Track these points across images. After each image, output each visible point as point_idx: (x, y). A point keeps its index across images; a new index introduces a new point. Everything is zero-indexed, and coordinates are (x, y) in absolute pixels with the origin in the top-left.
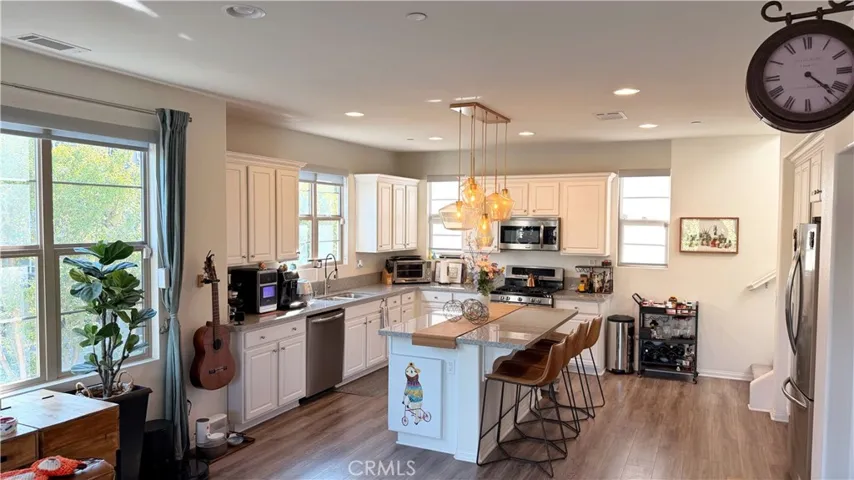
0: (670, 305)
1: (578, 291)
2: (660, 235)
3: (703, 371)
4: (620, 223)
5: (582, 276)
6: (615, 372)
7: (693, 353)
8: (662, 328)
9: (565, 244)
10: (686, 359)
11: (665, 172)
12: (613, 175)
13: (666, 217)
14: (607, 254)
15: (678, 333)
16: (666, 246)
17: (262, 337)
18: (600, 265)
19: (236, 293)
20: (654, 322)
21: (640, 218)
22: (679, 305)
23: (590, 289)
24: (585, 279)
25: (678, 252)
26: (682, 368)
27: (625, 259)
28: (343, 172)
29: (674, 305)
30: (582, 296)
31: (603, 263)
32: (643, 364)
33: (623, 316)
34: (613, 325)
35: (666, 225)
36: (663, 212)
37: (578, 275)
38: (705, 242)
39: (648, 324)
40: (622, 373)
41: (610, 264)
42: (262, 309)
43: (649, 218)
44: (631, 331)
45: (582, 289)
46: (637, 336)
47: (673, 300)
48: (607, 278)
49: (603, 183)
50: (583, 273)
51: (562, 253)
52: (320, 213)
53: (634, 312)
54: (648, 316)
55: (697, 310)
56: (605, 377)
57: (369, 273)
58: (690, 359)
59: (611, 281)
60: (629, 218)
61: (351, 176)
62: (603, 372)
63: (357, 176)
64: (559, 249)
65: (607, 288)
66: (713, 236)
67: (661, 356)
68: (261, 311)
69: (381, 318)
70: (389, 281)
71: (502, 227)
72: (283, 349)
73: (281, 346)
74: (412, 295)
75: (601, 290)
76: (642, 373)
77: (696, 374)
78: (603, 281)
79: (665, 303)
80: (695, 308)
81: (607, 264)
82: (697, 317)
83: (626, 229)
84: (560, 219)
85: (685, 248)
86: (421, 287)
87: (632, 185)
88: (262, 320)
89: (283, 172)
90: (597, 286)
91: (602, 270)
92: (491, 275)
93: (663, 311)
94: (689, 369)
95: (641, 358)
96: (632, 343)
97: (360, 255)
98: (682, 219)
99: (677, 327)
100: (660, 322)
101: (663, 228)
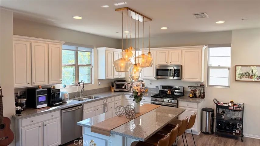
0: (230, 105)
1: (189, 97)
2: (226, 73)
3: (246, 134)
4: (208, 68)
5: (192, 90)
6: (205, 133)
7: (241, 126)
8: (226, 114)
9: (183, 77)
10: (237, 129)
11: (228, 45)
12: (205, 47)
13: (229, 65)
14: (202, 81)
15: (234, 117)
16: (229, 78)
17: (32, 121)
18: (199, 86)
19: (26, 100)
20: (223, 112)
21: (217, 66)
22: (235, 105)
23: (195, 96)
24: (193, 92)
25: (234, 81)
26: (236, 133)
27: (210, 84)
28: (91, 47)
29: (232, 105)
30: (191, 100)
31: (200, 85)
32: (217, 130)
33: (209, 108)
34: (205, 112)
35: (229, 69)
36: (228, 63)
37: (189, 90)
38: (247, 77)
39: (220, 113)
40: (208, 134)
41: (204, 85)
42: (38, 107)
43: (222, 66)
44: (212, 115)
45: (191, 96)
46: (215, 117)
47: (232, 102)
48: (202, 92)
49: (201, 50)
50: (192, 89)
51: (182, 80)
52: (79, 63)
53: (214, 107)
54: (220, 109)
55: (243, 108)
56: (200, 135)
57: (104, 87)
58: (240, 129)
59: (204, 93)
60: (212, 65)
61: (95, 48)
62: (200, 133)
63: (98, 48)
64: (181, 79)
65: (202, 96)
66: (251, 74)
67: (227, 127)
68: (37, 108)
69: (104, 107)
70: (113, 90)
71: (157, 69)
72: (46, 125)
73: (44, 124)
74: (120, 97)
75: (200, 97)
76: (217, 134)
77: (243, 136)
78: (200, 93)
79: (228, 104)
80: (242, 107)
81: (202, 86)
82: (243, 111)
83: (211, 70)
84: (181, 66)
85: (237, 79)
86: (124, 93)
87: (214, 51)
88: (38, 111)
89: (52, 45)
90: (198, 95)
91: (200, 88)
92: (139, 94)
93: (227, 108)
94: (239, 134)
95: (217, 127)
96: (213, 120)
97: (100, 80)
98: (236, 66)
99: (234, 115)
100: (226, 112)
101: (227, 70)
